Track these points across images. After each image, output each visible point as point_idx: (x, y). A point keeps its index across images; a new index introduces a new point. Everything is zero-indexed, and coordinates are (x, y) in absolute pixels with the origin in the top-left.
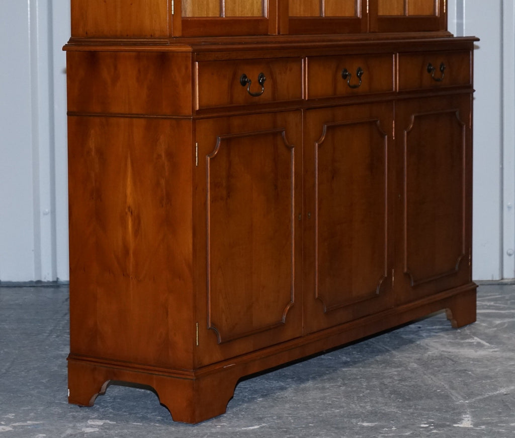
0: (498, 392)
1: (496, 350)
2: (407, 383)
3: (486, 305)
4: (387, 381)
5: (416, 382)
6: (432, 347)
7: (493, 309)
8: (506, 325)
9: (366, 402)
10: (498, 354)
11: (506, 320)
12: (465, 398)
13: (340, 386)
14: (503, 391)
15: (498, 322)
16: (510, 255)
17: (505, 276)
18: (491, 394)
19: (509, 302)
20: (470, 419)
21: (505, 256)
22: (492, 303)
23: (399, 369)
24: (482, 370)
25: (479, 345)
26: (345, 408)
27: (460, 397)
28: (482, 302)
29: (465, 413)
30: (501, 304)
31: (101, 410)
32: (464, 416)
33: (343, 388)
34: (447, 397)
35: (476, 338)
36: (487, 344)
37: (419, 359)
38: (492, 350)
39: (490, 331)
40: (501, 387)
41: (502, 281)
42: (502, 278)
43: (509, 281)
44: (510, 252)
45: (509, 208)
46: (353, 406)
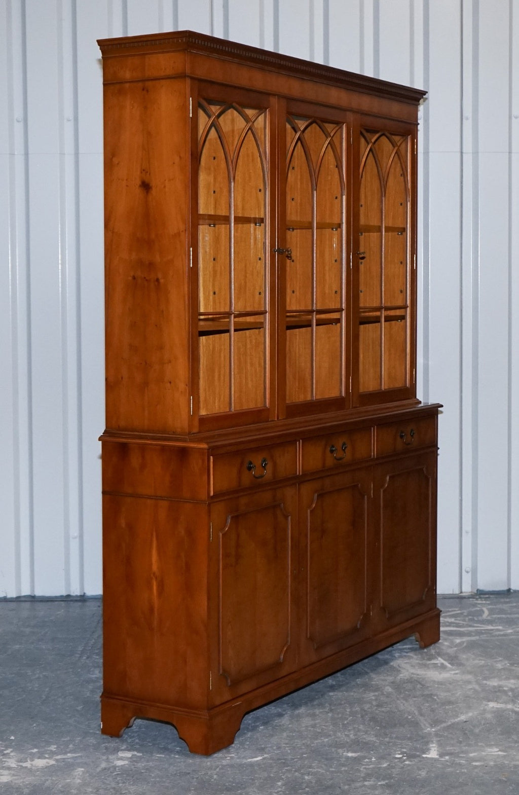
0: (459, 719)
1: (457, 672)
2: (383, 709)
3: (448, 622)
4: (366, 707)
5: (391, 708)
6: (404, 669)
7: (453, 626)
8: (465, 644)
9: (349, 731)
10: (458, 677)
11: (465, 639)
12: (432, 726)
13: (328, 713)
14: (463, 718)
15: (458, 641)
16: (467, 572)
17: (464, 590)
18: (453, 721)
19: (467, 619)
20: (436, 748)
21: (464, 573)
22: (453, 620)
23: (377, 694)
24: (445, 694)
25: (443, 667)
26: (333, 737)
27: (427, 725)
28: (445, 618)
29: (432, 742)
30: (460, 620)
31: (129, 741)
32: (431, 745)
33: (330, 715)
34: (417, 724)
35: (439, 659)
36: (449, 666)
37: (393, 683)
38: (453, 672)
39: (452, 651)
40: (462, 713)
41: (461, 594)
42: (461, 592)
43: (467, 594)
44: (468, 569)
45: (467, 532)
46: (340, 734)
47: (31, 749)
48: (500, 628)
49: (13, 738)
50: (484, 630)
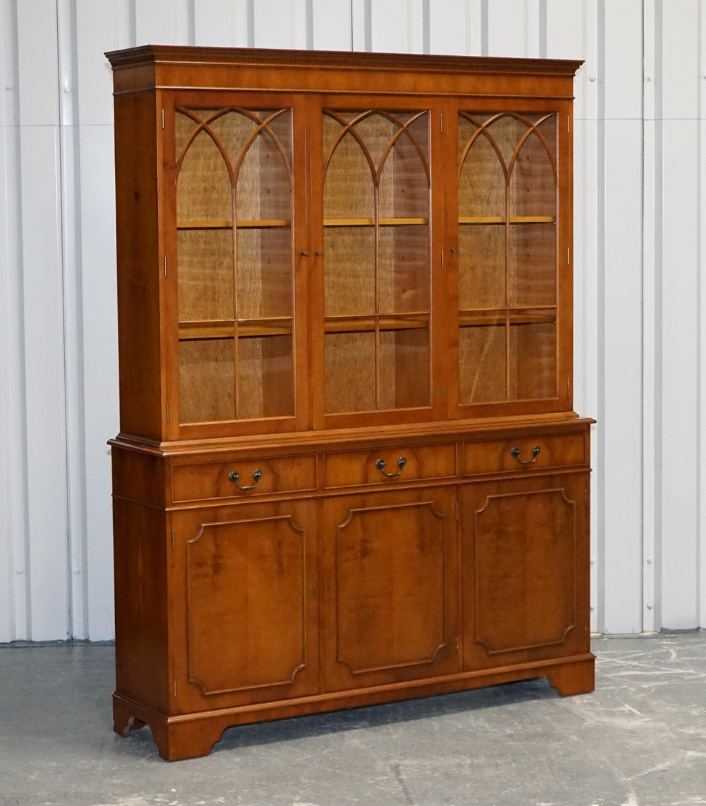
0: (655, 768)
1: (648, 719)
2: (571, 759)
3: (631, 665)
4: (553, 756)
5: (579, 757)
6: (588, 717)
7: (638, 670)
8: (653, 690)
9: (538, 781)
10: (650, 725)
11: (653, 684)
12: (627, 775)
13: (511, 763)
14: (660, 767)
15: (645, 686)
16: (650, 608)
17: (645, 629)
18: (650, 770)
19: (652, 661)
20: (634, 797)
21: (645, 609)
22: (636, 663)
23: (562, 743)
24: (638, 743)
25: (631, 714)
26: (521, 787)
27: (622, 775)
28: (627, 661)
29: (629, 791)
30: (645, 664)
31: (302, 792)
32: (628, 795)
33: (514, 765)
34: (610, 774)
35: (626, 705)
36: (639, 713)
37: (578, 731)
38: (645, 720)
39: (640, 696)
40: (659, 762)
41: (642, 634)
42: (643, 632)
43: (650, 634)
44: (651, 605)
45: (649, 562)
46: (528, 785)
47: (197, 801)
48: (692, 671)
49: (173, 790)
50: (674, 674)
